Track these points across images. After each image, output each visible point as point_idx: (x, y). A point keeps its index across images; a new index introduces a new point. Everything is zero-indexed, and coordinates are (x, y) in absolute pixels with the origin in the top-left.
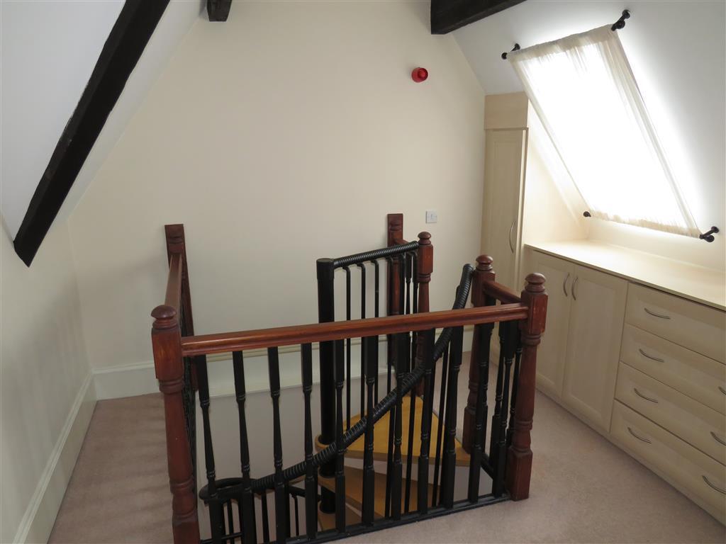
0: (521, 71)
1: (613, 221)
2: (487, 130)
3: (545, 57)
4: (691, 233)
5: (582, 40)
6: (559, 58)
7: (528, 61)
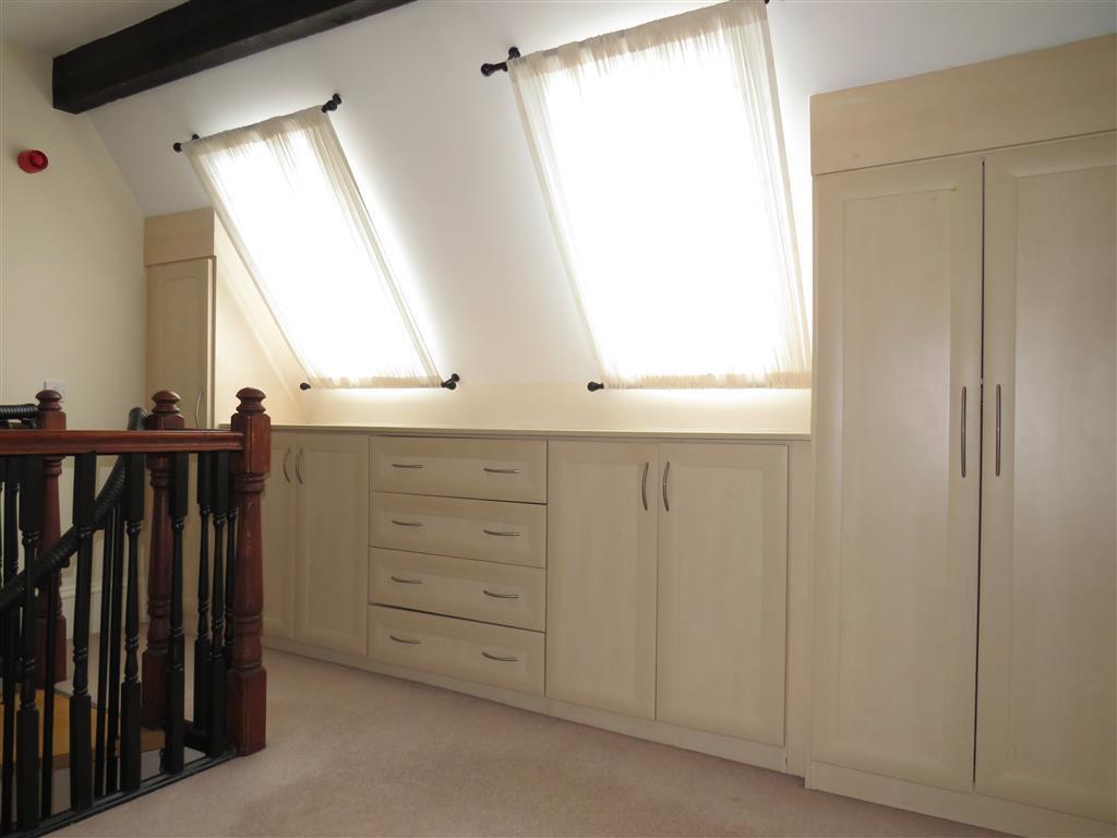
0: (203, 170)
1: (340, 387)
2: (148, 267)
3: (237, 148)
4: (432, 383)
5: (288, 125)
6: (257, 149)
7: (213, 154)
